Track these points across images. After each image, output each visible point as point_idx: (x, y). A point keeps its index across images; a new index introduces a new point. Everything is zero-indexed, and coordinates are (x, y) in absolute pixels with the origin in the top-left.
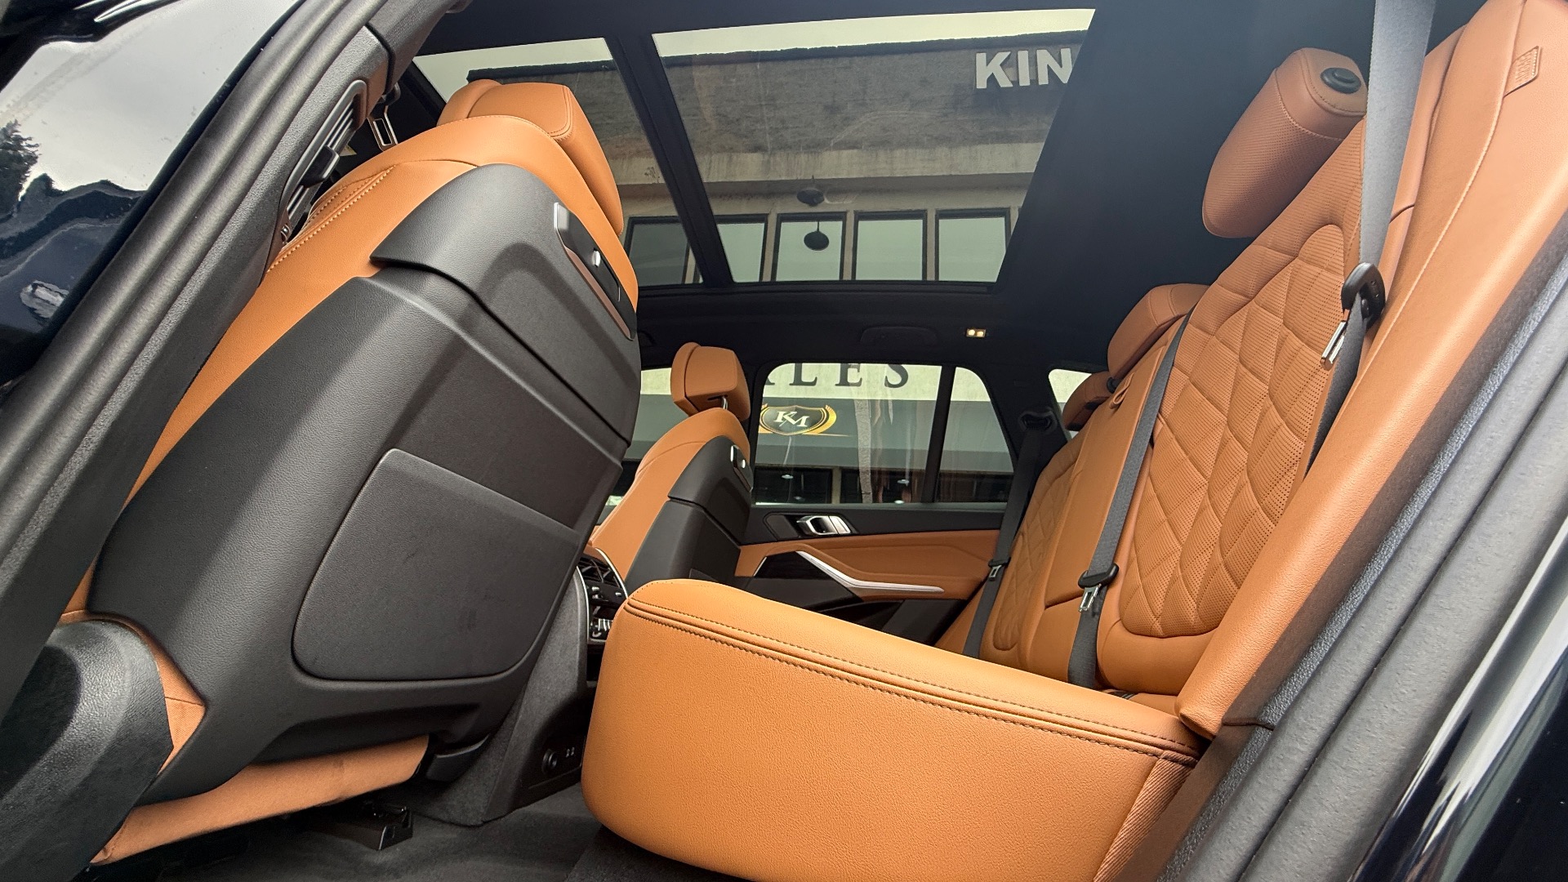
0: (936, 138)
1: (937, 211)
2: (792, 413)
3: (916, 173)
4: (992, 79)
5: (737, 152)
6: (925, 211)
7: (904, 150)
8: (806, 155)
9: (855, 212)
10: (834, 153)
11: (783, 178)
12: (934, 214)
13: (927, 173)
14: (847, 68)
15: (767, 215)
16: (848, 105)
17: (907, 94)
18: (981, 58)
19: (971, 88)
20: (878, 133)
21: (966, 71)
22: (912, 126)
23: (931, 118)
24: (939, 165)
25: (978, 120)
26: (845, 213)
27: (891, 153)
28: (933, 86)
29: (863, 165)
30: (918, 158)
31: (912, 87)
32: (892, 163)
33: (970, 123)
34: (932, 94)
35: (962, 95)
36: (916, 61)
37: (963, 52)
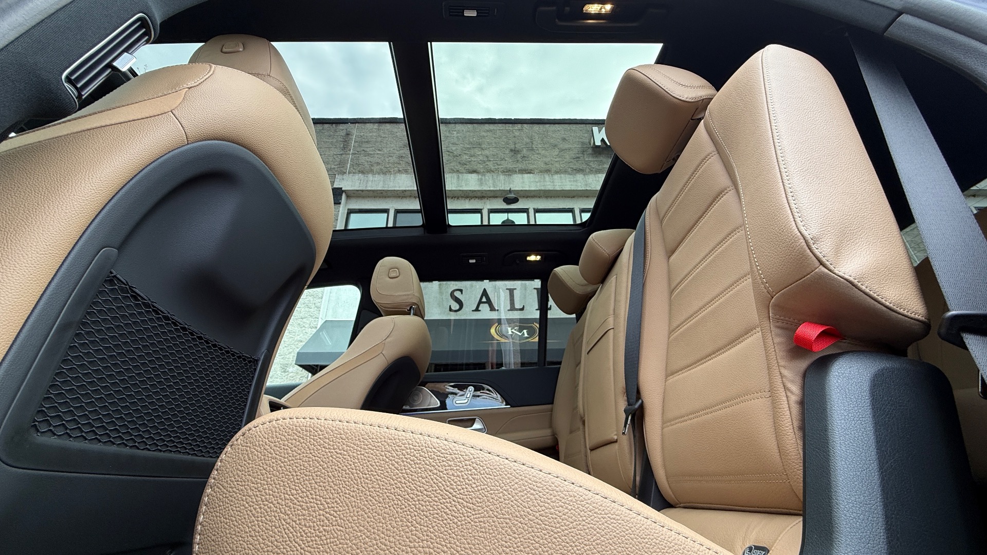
0: (575, 170)
1: (580, 209)
2: (516, 328)
3: (568, 188)
4: (603, 140)
5: (462, 173)
6: (573, 208)
7: (559, 175)
8: (504, 176)
9: (534, 209)
10: (520, 176)
11: (492, 189)
12: (578, 210)
13: (573, 188)
14: (519, 130)
15: (481, 209)
16: (524, 150)
17: (555, 146)
18: (595, 129)
19: (590, 144)
20: (543, 165)
21: (586, 135)
22: (561, 163)
23: (571, 158)
24: (580, 184)
25: (596, 161)
26: (528, 209)
27: (552, 177)
28: (569, 142)
29: (537, 182)
30: (568, 180)
31: (558, 142)
32: (553, 182)
33: (592, 163)
34: (570, 146)
35: (586, 147)
36: (558, 129)
37: (582, 125)
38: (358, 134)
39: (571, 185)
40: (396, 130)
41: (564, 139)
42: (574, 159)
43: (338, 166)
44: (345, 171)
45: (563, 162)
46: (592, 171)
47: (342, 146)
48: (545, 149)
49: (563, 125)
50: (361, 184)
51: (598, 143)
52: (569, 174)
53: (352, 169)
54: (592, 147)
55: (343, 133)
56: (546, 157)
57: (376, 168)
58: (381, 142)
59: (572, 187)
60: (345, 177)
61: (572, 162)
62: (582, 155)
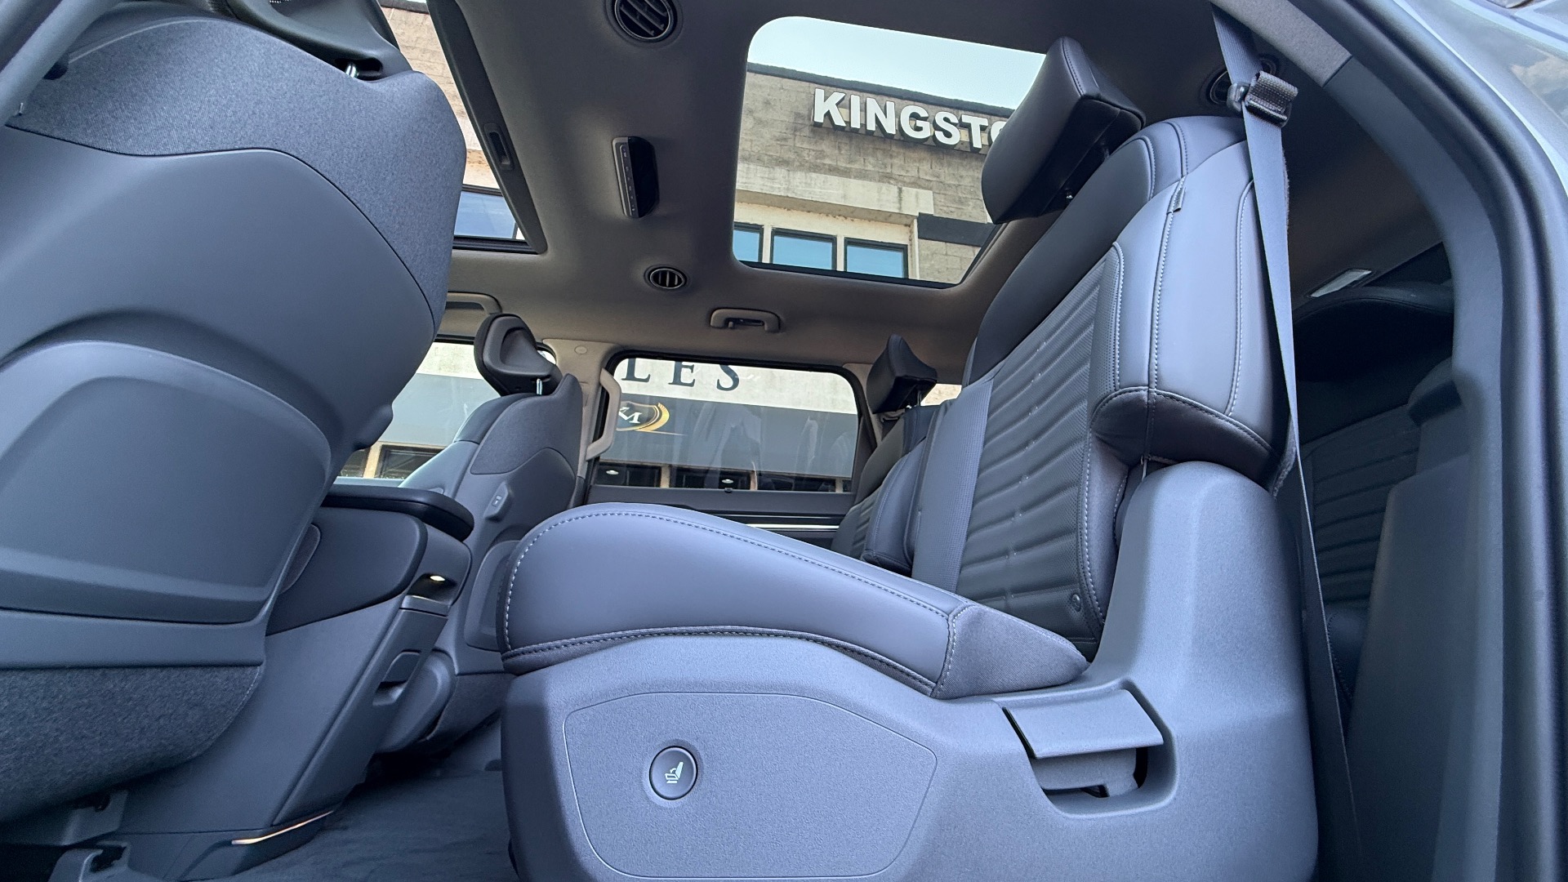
0: (776, 160)
1: (773, 228)
2: (624, 408)
4: (828, 115)
6: (762, 226)
7: (746, 165)
12: (770, 230)
18: (820, 93)
19: (809, 119)
21: (804, 101)
22: (754, 143)
23: (771, 139)
24: (777, 185)
25: (814, 149)
28: (774, 110)
30: (759, 174)
33: (807, 152)
36: (761, 83)
37: (800, 83)
39: (764, 185)
41: (767, 103)
42: (778, 140)
45: (759, 144)
46: (803, 166)
51: (819, 118)
52: (766, 166)
54: (810, 125)
59: (765, 188)
61: (772, 145)
62: (792, 136)
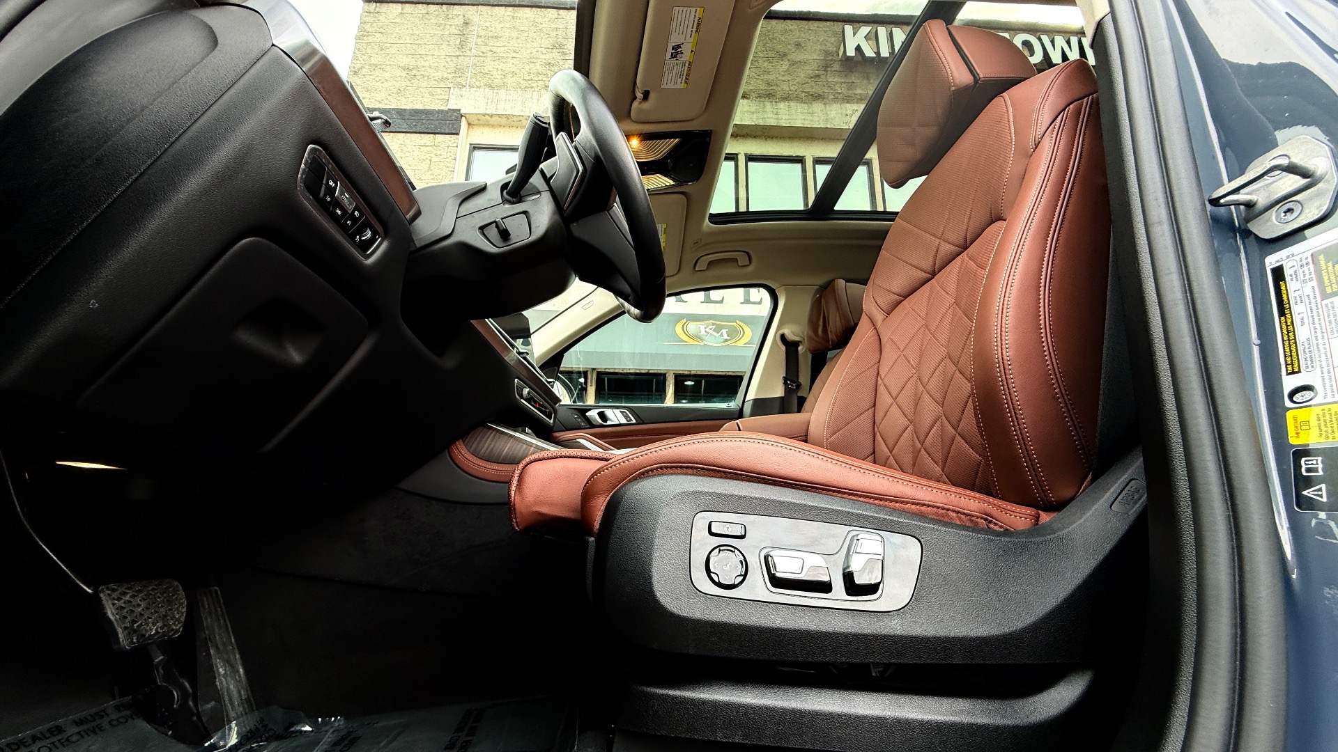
1: (814, 159)
3: (799, 124)
4: (858, 49)
6: (804, 157)
9: (746, 155)
12: (812, 160)
13: (807, 124)
17: (784, 55)
18: (848, 29)
19: (838, 55)
20: (763, 87)
21: (833, 39)
22: (791, 83)
23: (806, 77)
24: (817, 119)
25: (845, 83)
26: (737, 155)
27: (776, 105)
28: (805, 50)
29: (753, 113)
30: (799, 111)
31: (789, 50)
32: (777, 114)
33: (839, 84)
34: (806, 57)
35: (831, 60)
36: (791, 27)
37: (828, 23)
38: (482, 23)
39: (804, 120)
40: (540, 20)
41: (798, 45)
42: (812, 78)
43: (453, 75)
44: (464, 83)
45: (795, 83)
46: (838, 98)
47: (458, 42)
48: (768, 60)
49: (797, 22)
50: (489, 104)
51: (851, 52)
52: (802, 102)
53: (474, 80)
54: (841, 60)
55: (460, 21)
56: (769, 73)
57: (511, 81)
58: (518, 38)
59: (806, 122)
60: (464, 91)
61: (807, 83)
62: (823, 72)
